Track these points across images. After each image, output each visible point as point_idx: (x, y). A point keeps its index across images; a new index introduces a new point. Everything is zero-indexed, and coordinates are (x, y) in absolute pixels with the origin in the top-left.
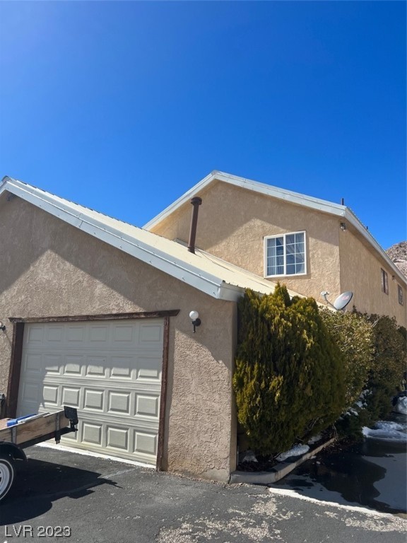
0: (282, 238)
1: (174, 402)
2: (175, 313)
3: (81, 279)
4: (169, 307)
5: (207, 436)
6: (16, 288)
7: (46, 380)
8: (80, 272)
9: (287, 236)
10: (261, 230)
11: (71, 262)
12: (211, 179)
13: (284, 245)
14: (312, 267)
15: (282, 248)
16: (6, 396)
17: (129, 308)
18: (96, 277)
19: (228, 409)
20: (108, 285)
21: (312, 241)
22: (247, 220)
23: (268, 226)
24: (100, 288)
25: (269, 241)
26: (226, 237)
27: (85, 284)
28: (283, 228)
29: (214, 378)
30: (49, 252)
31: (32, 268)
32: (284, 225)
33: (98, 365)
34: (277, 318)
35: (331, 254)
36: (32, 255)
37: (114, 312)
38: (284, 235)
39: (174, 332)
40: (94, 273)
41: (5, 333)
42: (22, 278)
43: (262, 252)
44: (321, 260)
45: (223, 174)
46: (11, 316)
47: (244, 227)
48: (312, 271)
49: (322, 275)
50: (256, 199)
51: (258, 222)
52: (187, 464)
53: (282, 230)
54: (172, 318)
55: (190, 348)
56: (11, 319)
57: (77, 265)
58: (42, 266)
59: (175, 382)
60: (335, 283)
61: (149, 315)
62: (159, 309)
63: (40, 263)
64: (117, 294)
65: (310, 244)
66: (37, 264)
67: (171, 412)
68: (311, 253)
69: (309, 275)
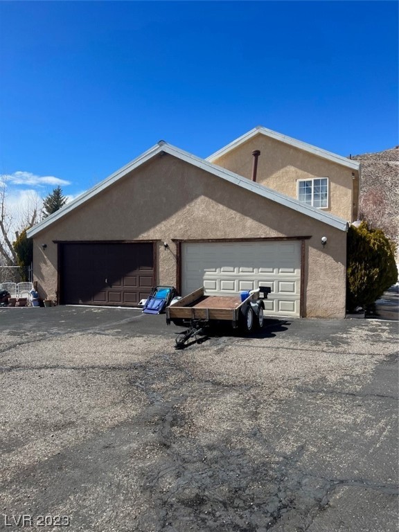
0: (311, 181)
1: (309, 284)
2: (308, 238)
3: (233, 216)
4: (304, 234)
5: (332, 299)
6: (175, 220)
7: (205, 277)
8: (233, 212)
9: (315, 180)
10: (294, 175)
11: (224, 204)
12: (256, 133)
13: (312, 187)
14: (332, 203)
15: (310, 189)
16: (175, 287)
17: (274, 234)
18: (246, 215)
19: (344, 285)
20: (257, 221)
21: (333, 185)
22: (283, 166)
23: (300, 172)
24: (250, 222)
25: (300, 182)
26: (266, 178)
27: (237, 219)
28: (312, 174)
29: (335, 271)
30: (203, 197)
31: (188, 207)
32: (313, 173)
33: (248, 267)
34: (372, 241)
35: (346, 195)
36: (187, 198)
37: (263, 237)
38: (312, 180)
39: (308, 248)
40: (245, 212)
41: (169, 249)
42: (180, 213)
43: (295, 190)
44: (338, 199)
45: (266, 129)
46: (172, 238)
47: (281, 172)
48: (332, 206)
49: (339, 209)
50: (292, 151)
51: (292, 169)
52: (319, 313)
53: (311, 175)
54: (306, 240)
55: (320, 257)
56: (173, 240)
57: (229, 207)
58: (197, 206)
59: (309, 274)
60: (347, 214)
61: (289, 238)
62: (297, 235)
63: (195, 204)
64: (264, 227)
65: (332, 187)
66: (193, 205)
67: (308, 289)
68: (331, 193)
69: (330, 209)
